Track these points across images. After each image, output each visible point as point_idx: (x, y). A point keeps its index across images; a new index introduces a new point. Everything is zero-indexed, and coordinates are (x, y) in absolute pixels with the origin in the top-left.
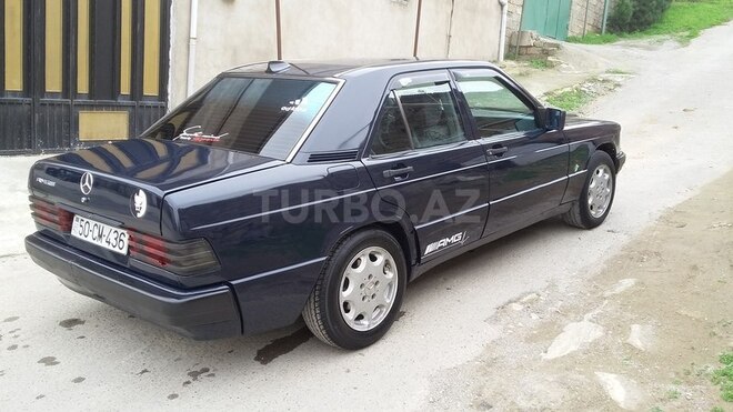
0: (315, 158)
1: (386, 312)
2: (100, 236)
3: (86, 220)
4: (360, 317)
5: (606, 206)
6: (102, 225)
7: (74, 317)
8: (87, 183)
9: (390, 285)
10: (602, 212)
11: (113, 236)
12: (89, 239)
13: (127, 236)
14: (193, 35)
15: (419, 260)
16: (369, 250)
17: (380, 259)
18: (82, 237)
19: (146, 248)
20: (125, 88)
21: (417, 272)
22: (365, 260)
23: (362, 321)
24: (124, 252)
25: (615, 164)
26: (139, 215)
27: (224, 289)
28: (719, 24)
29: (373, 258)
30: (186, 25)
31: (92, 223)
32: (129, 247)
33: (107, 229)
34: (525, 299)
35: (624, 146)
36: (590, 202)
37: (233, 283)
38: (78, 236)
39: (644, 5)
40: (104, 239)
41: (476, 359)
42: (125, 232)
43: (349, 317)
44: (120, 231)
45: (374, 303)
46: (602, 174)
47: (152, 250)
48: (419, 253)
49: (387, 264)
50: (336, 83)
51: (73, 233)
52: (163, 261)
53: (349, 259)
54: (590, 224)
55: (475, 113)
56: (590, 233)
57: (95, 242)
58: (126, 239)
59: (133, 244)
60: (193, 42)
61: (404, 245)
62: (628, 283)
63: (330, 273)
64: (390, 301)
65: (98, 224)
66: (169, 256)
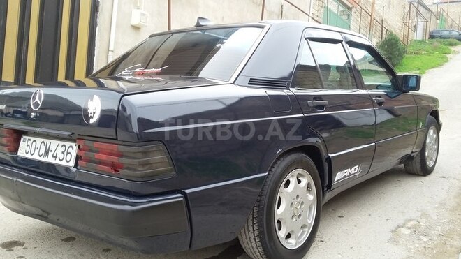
0: (254, 82)
1: (308, 232)
2: (47, 152)
3: (33, 139)
4: (289, 236)
5: (434, 158)
6: (49, 141)
7: (15, 239)
8: (37, 99)
9: (310, 208)
10: (432, 163)
11: (60, 150)
12: (36, 157)
13: (75, 148)
14: (111, 48)
15: (329, 186)
16: (300, 171)
17: (304, 182)
18: (29, 156)
19: (97, 156)
21: (329, 196)
22: (293, 181)
23: (289, 240)
24: (71, 164)
26: (92, 121)
27: (177, 197)
29: (299, 181)
30: (107, 41)
31: (39, 140)
32: (78, 158)
33: (54, 144)
34: (409, 225)
37: (187, 191)
38: (24, 155)
40: (50, 154)
42: (73, 144)
43: (282, 234)
44: (68, 144)
45: (300, 222)
46: (432, 133)
47: (104, 157)
48: (331, 180)
49: (308, 188)
51: (19, 154)
52: (116, 167)
53: (280, 181)
57: (43, 159)
58: (74, 151)
59: (82, 153)
60: (110, 53)
61: (322, 172)
63: (267, 189)
64: (311, 221)
65: (45, 140)
66: (123, 160)
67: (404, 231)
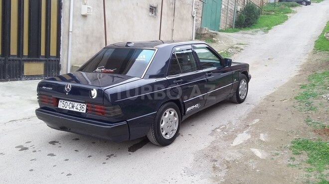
0: (151, 77)
1: (175, 132)
2: (73, 107)
3: (65, 101)
4: (166, 134)
5: (245, 95)
6: (73, 103)
8: (68, 87)
9: (176, 123)
10: (244, 97)
11: (79, 106)
12: (68, 108)
13: (86, 106)
14: (71, 30)
15: (185, 114)
16: (169, 110)
17: (173, 113)
18: (64, 108)
19: (96, 109)
20: (43, 53)
21: (184, 118)
22: (168, 113)
23: (167, 136)
24: (84, 112)
25: (248, 79)
26: (93, 98)
27: (125, 123)
28: (279, 24)
29: (170, 113)
31: (69, 102)
32: (87, 110)
33: (76, 104)
34: (221, 128)
35: (250, 73)
36: (240, 93)
37: (128, 120)
38: (62, 108)
39: (249, 16)
40: (75, 108)
41: (208, 147)
42: (84, 105)
43: (163, 134)
44: (82, 104)
45: (171, 129)
46: (243, 82)
47: (99, 110)
48: (185, 111)
49: (175, 115)
50: (155, 50)
51: (59, 107)
52: (103, 113)
53: (162, 113)
54: (240, 101)
55: (201, 61)
56: (240, 105)
57: (70, 109)
58: (85, 107)
59: (89, 108)
60: (70, 33)
61: (180, 108)
62: (257, 121)
63: (157, 117)
64: (176, 128)
65: (72, 102)
66: (106, 111)
67: (219, 130)
